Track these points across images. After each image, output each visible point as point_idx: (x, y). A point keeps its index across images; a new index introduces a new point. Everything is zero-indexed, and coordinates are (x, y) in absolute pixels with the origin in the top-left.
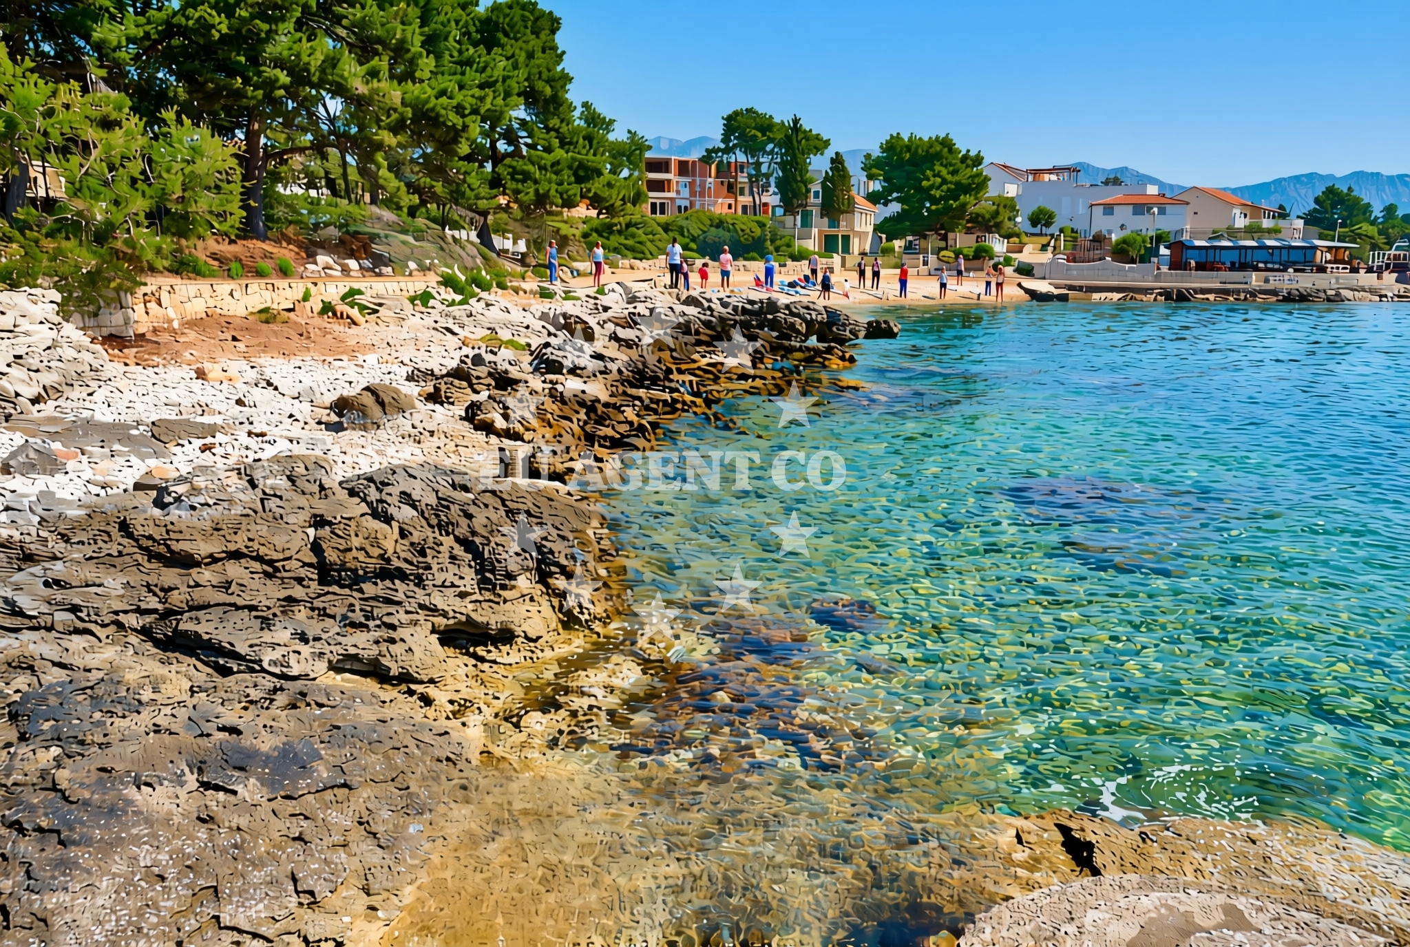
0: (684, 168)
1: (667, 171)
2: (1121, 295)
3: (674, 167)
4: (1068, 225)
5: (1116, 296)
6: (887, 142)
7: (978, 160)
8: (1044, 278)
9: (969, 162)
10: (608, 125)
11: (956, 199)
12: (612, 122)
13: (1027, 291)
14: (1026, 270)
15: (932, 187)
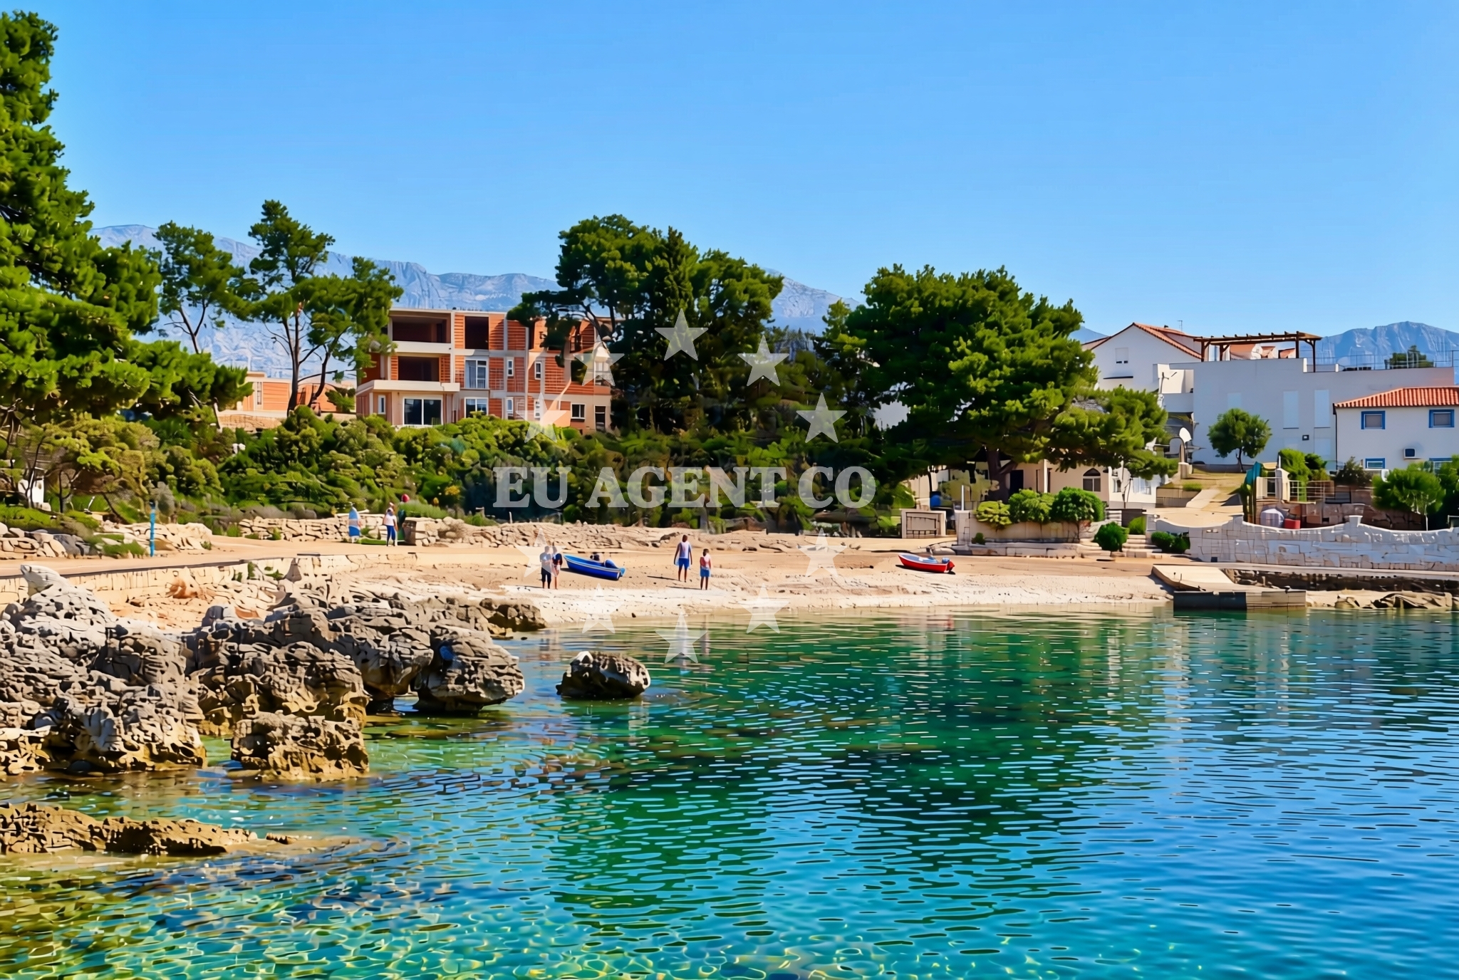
0: (477, 332)
1: (443, 337)
2: (1378, 596)
3: (457, 331)
4: (1297, 449)
5: (1366, 598)
6: (875, 280)
7: (1067, 321)
8: (1214, 560)
9: (1048, 324)
10: (316, 246)
11: (1017, 395)
12: (324, 239)
13: (1172, 587)
14: (1174, 543)
15: (970, 369)
